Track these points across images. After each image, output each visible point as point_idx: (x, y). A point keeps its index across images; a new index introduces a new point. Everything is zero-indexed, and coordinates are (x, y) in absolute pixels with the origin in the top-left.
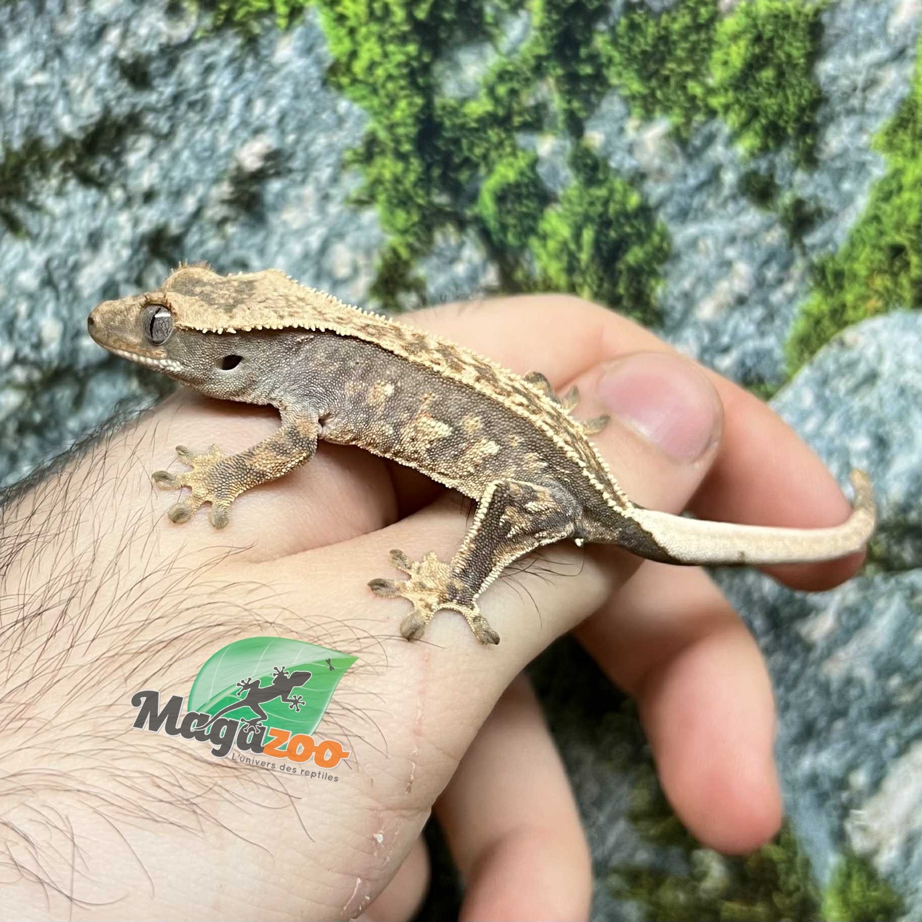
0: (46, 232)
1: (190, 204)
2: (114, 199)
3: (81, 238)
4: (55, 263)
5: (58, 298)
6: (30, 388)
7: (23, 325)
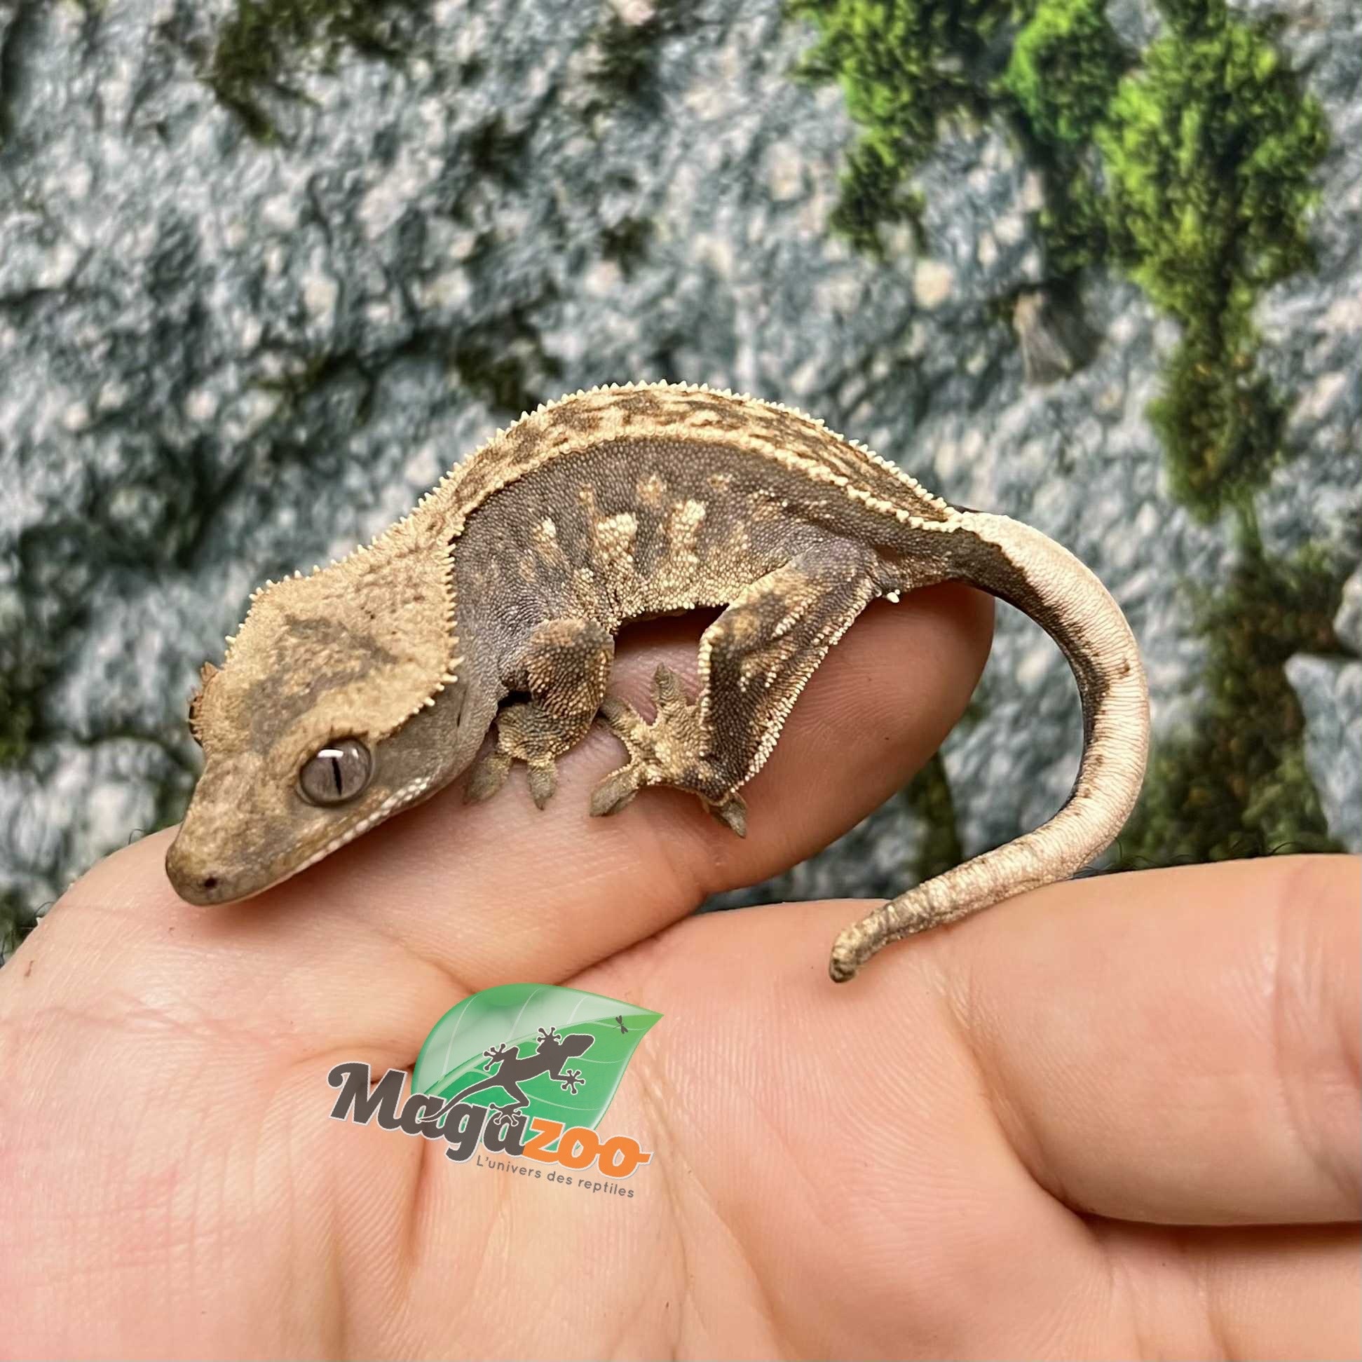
0: (307, 132)
1: (538, 82)
2: (415, 78)
3: (364, 143)
4: (324, 183)
5: (329, 241)
6: (288, 387)
7: (275, 286)
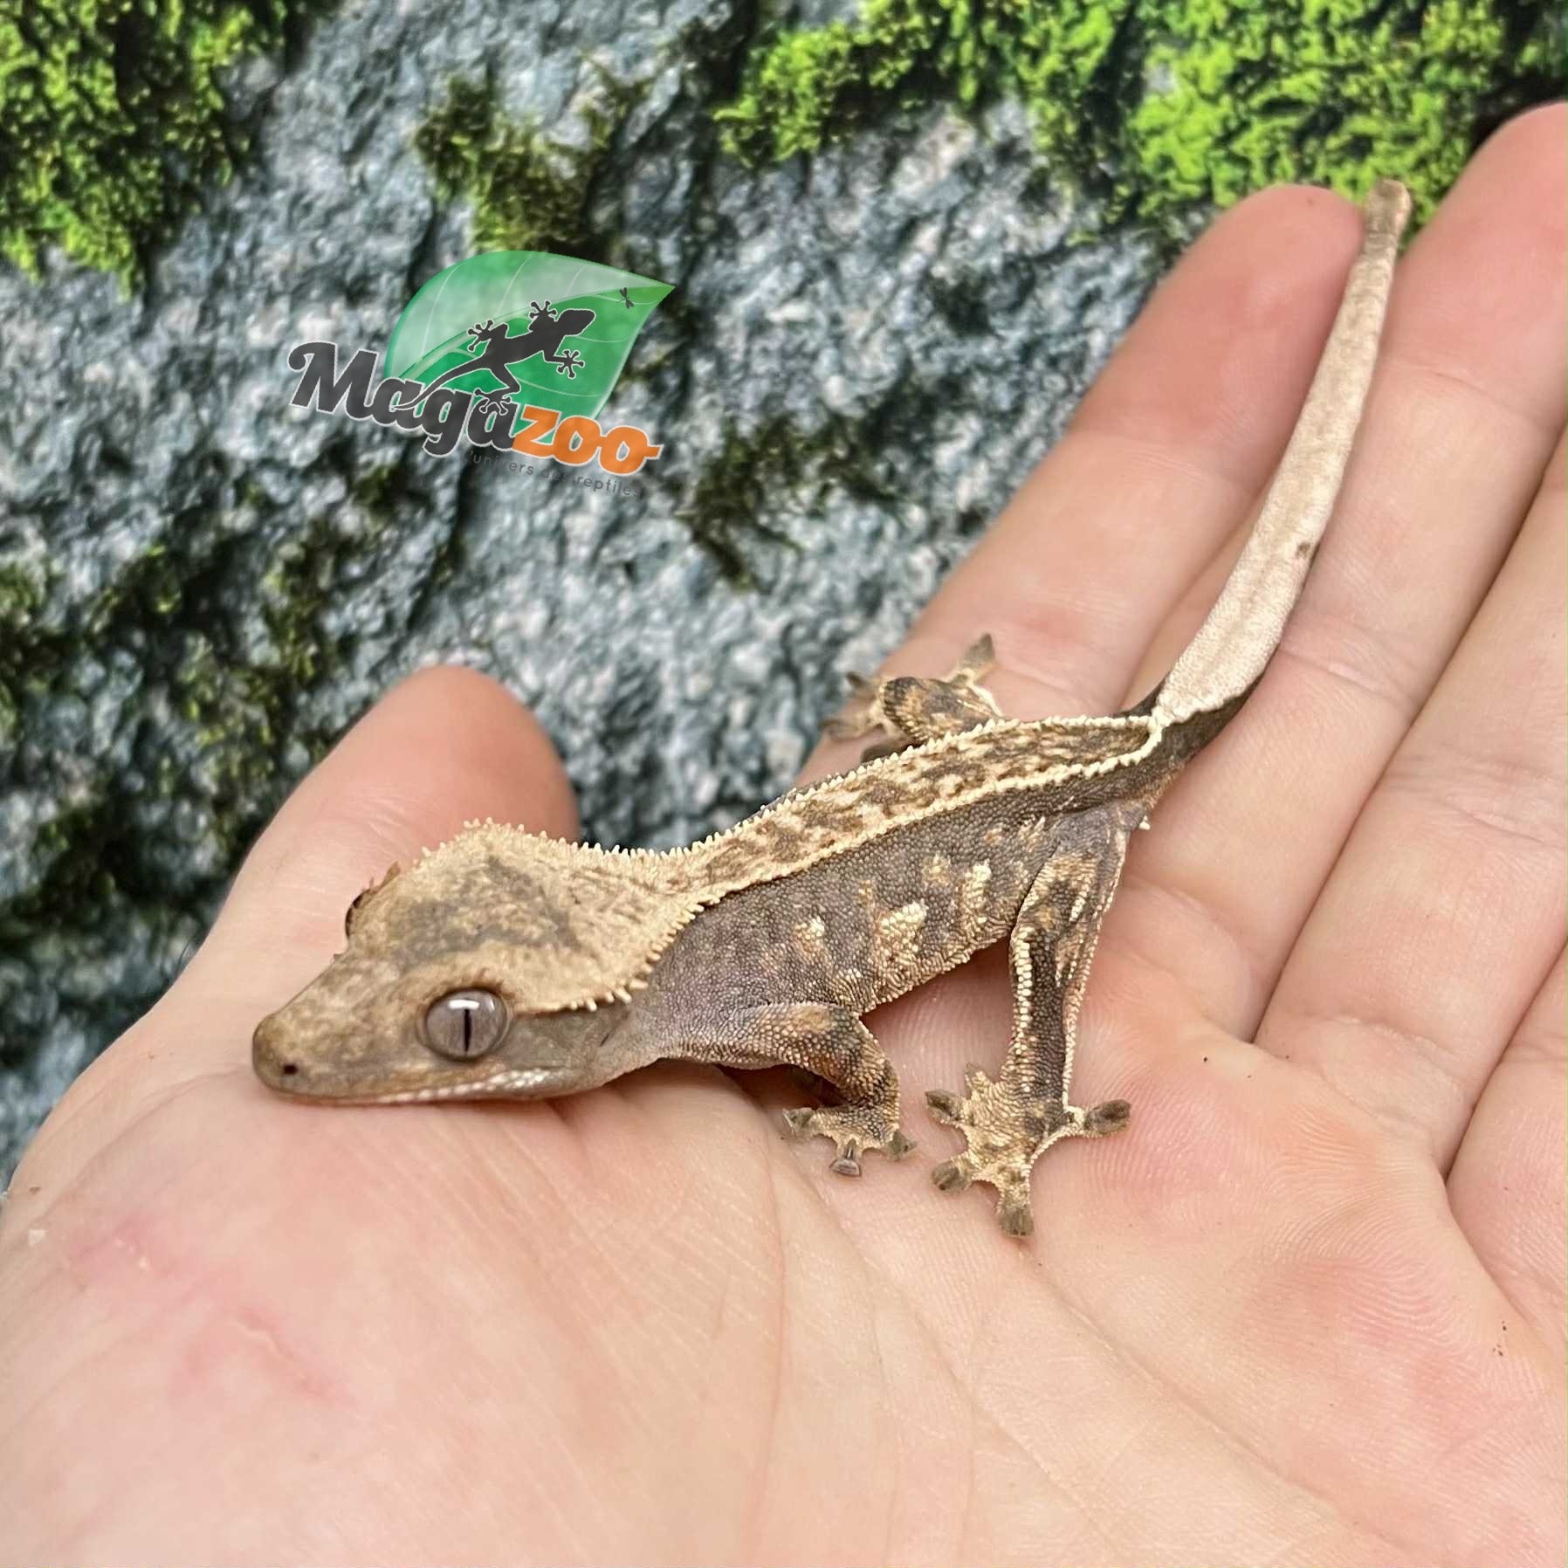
0: (786, 577)
2: (907, 524)
3: (847, 592)
4: (799, 632)
5: (798, 693)
7: (737, 739)
